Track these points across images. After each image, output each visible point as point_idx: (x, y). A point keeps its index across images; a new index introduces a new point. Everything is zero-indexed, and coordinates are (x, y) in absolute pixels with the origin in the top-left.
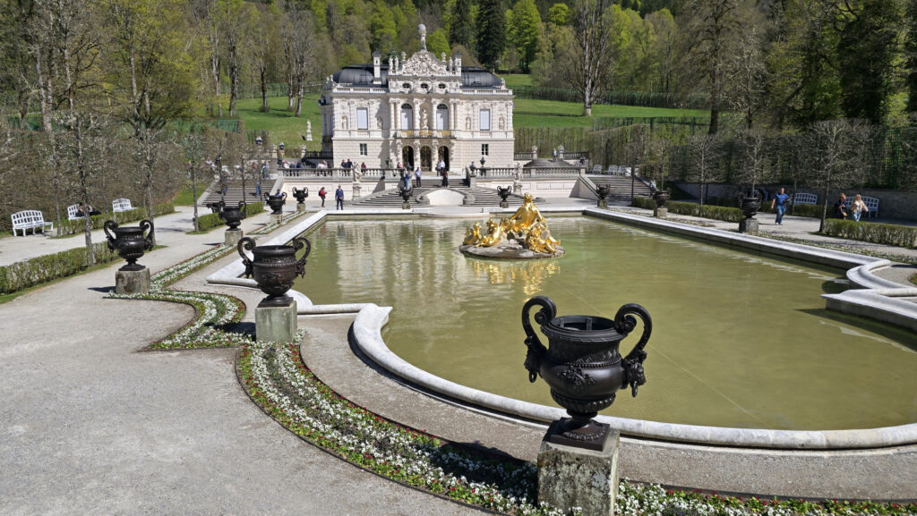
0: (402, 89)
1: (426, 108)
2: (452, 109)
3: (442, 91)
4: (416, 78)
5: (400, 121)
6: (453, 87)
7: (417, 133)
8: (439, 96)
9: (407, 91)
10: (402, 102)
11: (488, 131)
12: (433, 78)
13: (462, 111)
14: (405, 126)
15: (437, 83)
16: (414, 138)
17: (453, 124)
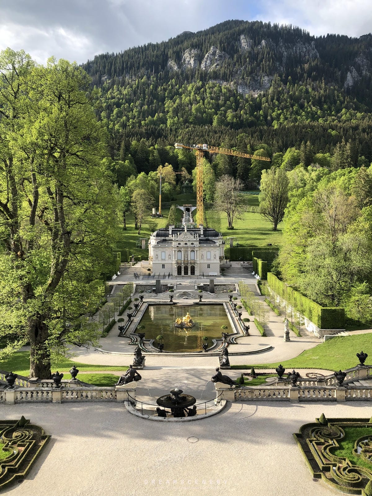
0: (178, 245)
1: (186, 252)
2: (196, 252)
3: (193, 245)
4: (183, 241)
5: (177, 257)
6: (197, 244)
7: (183, 262)
8: (191, 247)
10: (178, 250)
11: (210, 259)
12: (189, 241)
13: (200, 252)
14: (179, 259)
15: (191, 243)
17: (196, 258)
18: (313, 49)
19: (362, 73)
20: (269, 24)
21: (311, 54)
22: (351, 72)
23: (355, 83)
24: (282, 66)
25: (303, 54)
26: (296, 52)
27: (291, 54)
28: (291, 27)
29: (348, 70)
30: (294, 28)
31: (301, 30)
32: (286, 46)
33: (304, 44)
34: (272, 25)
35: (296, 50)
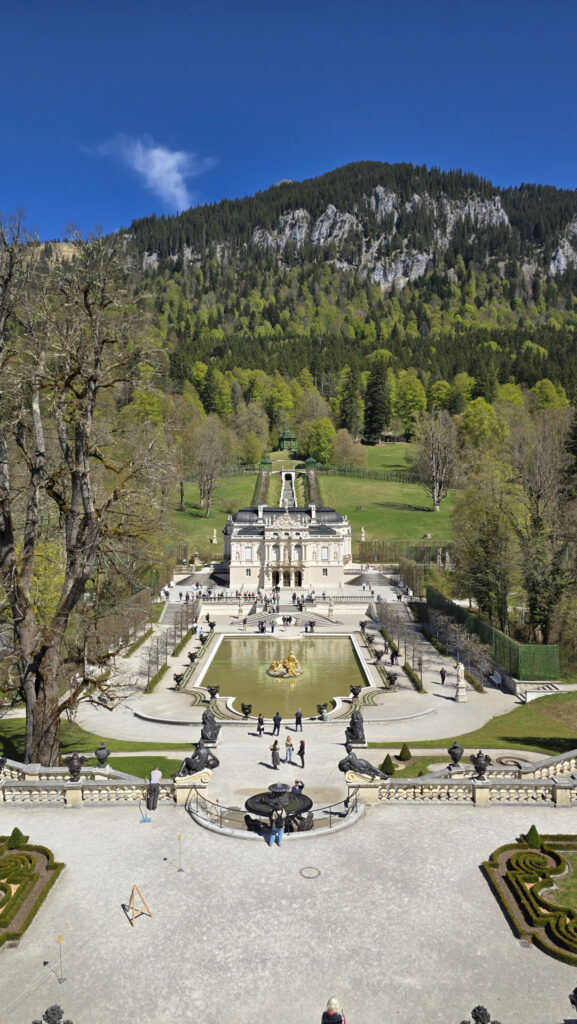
0: (273, 537)
1: (288, 547)
2: (304, 549)
3: (298, 537)
4: (281, 530)
5: (271, 556)
6: (305, 535)
7: (281, 564)
8: (295, 541)
9: (276, 537)
10: (272, 544)
11: (327, 560)
12: (292, 530)
13: (310, 549)
14: (275, 559)
15: (294, 533)
16: (279, 567)
17: (304, 558)
18: (497, 210)
20: (424, 168)
21: (494, 218)
22: (563, 247)
23: (569, 265)
24: (445, 237)
28: (461, 173)
29: (555, 245)
30: (465, 175)
32: (452, 206)
33: (483, 201)
35: (469, 211)
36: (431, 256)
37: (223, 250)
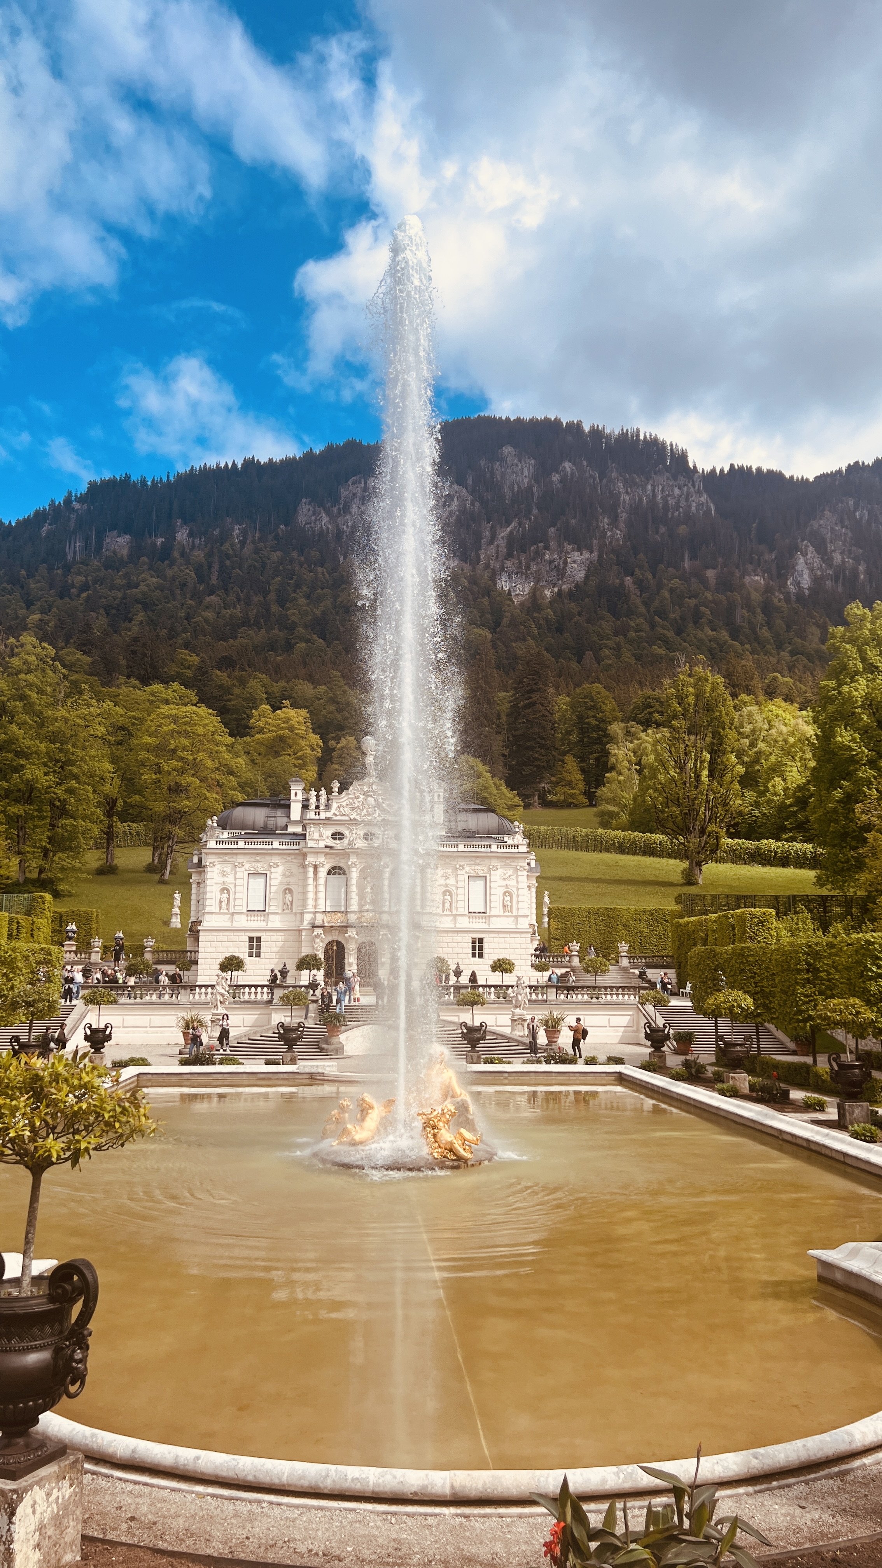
0: (330, 842)
1: (371, 874)
4: (355, 823)
5: (323, 896)
7: (352, 918)
9: (338, 844)
10: (330, 863)
11: (483, 914)
12: (386, 823)
14: (334, 906)
16: (345, 928)
18: (699, 492)
19: (832, 558)
20: (579, 424)
21: (694, 504)
22: (804, 554)
23: (817, 581)
24: (617, 528)
25: (672, 502)
26: (654, 495)
27: (641, 499)
28: (638, 435)
29: (794, 549)
30: (645, 437)
31: (663, 444)
32: (625, 482)
33: (675, 478)
34: (587, 428)
35: (653, 491)
36: (595, 554)
37: (244, 533)
